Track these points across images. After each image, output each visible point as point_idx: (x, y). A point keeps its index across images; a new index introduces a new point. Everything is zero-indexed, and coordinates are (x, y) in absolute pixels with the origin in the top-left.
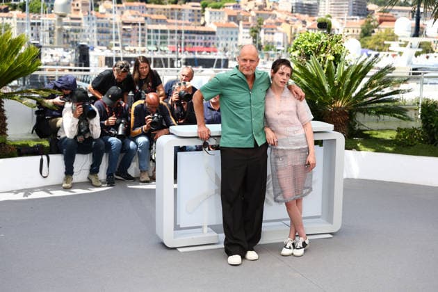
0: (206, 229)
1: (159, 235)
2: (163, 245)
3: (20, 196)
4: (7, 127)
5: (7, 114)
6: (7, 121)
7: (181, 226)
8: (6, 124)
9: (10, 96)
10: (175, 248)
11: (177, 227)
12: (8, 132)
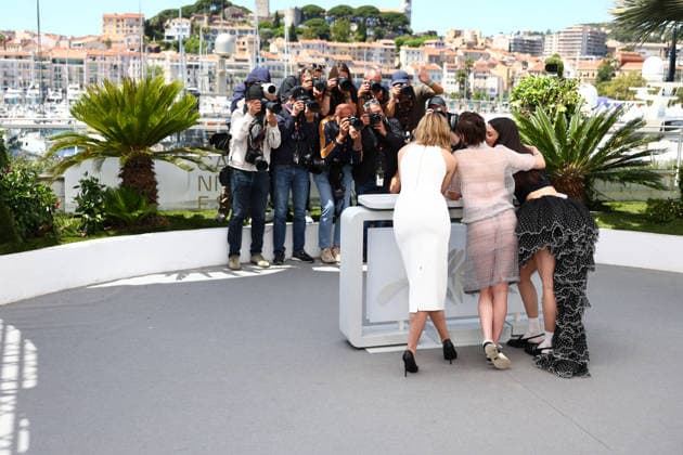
0: (402, 325)
1: (344, 332)
2: (348, 343)
3: (173, 279)
4: (159, 194)
5: (157, 178)
6: (157, 187)
7: (371, 321)
8: (157, 191)
9: (160, 156)
10: (363, 349)
11: (366, 322)
12: (159, 201)
